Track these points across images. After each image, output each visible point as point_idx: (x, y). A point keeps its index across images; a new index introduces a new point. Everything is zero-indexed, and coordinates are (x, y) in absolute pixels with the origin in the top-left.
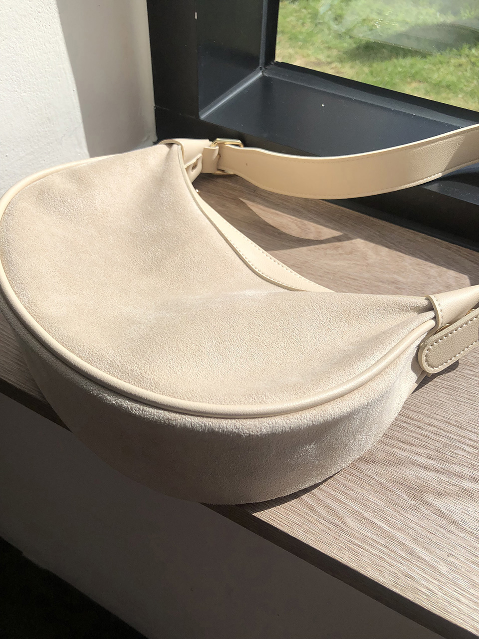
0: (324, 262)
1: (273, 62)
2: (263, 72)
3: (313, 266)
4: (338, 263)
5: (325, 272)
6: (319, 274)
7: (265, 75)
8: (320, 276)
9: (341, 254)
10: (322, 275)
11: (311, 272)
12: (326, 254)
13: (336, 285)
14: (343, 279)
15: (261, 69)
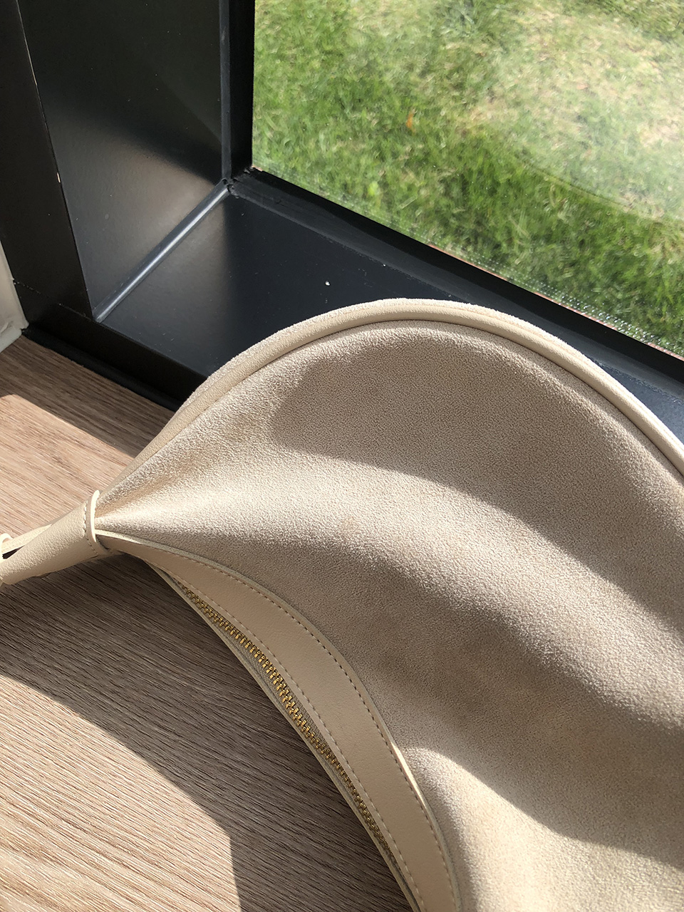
1: (248, 170)
2: (228, 187)
15: (225, 182)
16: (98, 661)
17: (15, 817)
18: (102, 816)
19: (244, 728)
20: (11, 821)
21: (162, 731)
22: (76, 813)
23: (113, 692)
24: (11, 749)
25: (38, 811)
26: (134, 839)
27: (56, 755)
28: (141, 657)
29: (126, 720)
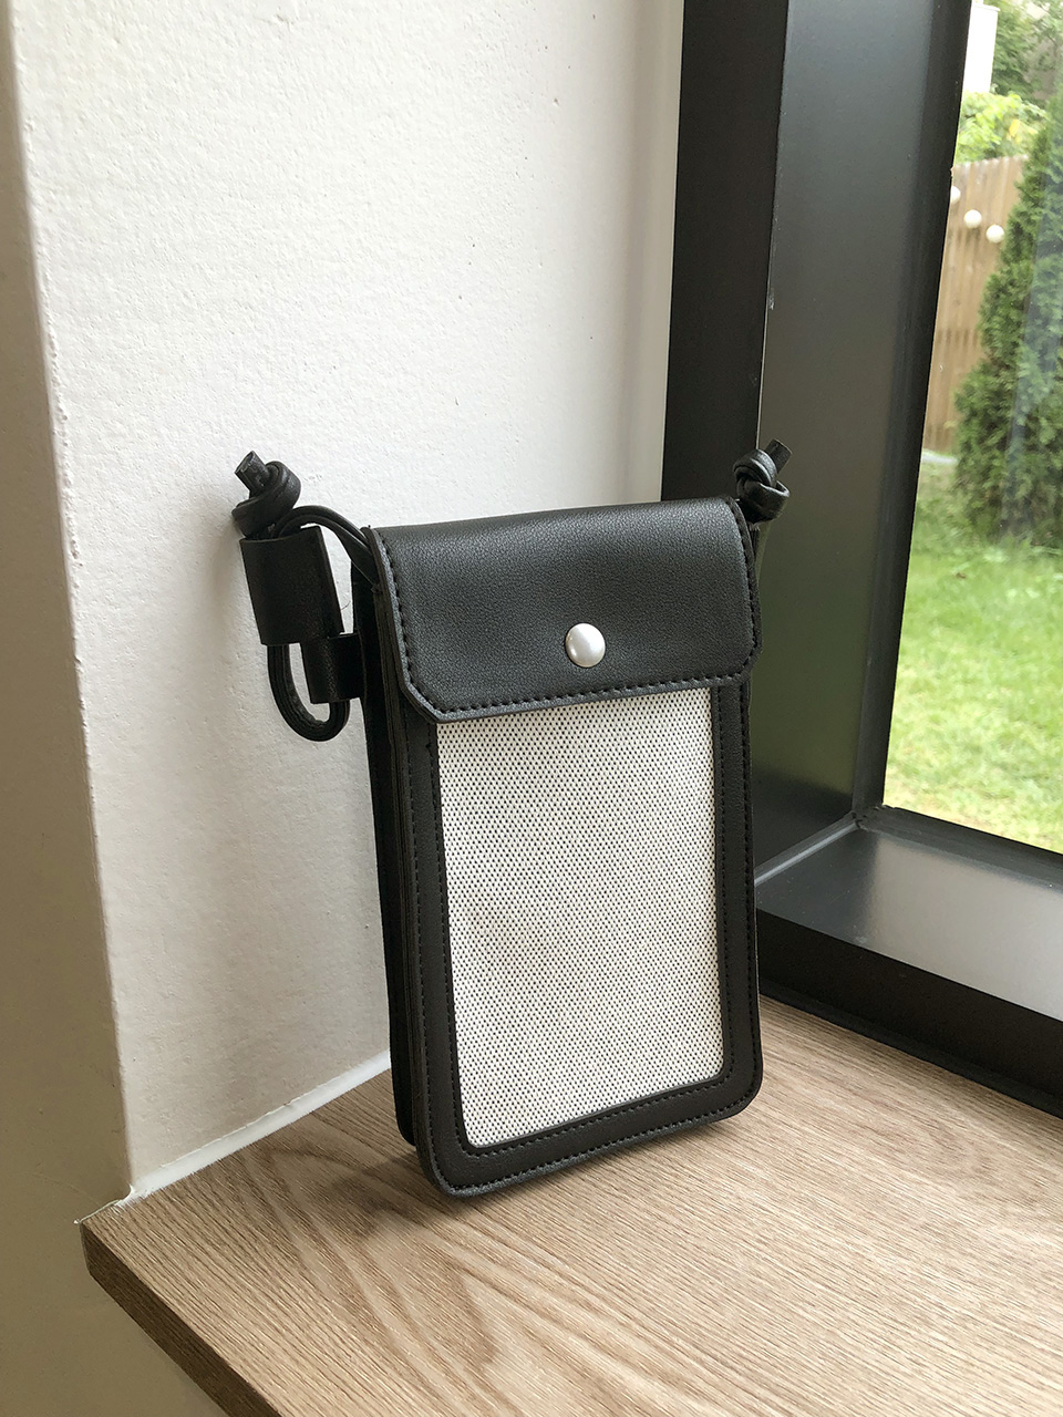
0: (1005, 1230)
1: (880, 806)
2: (857, 822)
3: (975, 1238)
4: (1036, 1239)
5: (1005, 1255)
6: (990, 1259)
7: (862, 827)
8: (994, 1264)
9: (1040, 1218)
10: (996, 1261)
11: (969, 1250)
12: (1007, 1212)
13: (1033, 1291)
14: (1050, 1280)
15: (854, 816)
16: (739, 1211)
17: (647, 1340)
18: (759, 1361)
19: (941, 1308)
20: (641, 1342)
21: (829, 1291)
22: (725, 1351)
23: (759, 1241)
24: (639, 1274)
25: (675, 1339)
26: (805, 1394)
27: (693, 1289)
28: (793, 1215)
29: (781, 1272)
